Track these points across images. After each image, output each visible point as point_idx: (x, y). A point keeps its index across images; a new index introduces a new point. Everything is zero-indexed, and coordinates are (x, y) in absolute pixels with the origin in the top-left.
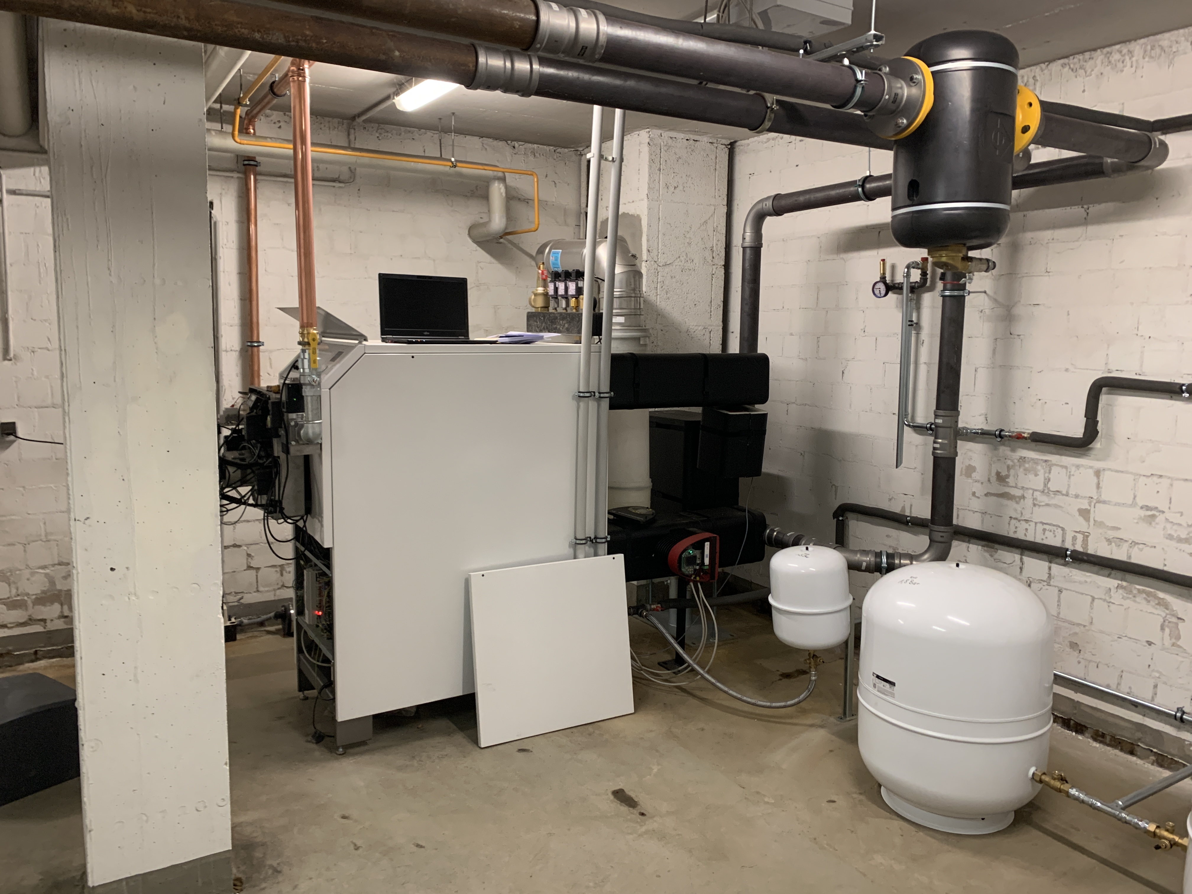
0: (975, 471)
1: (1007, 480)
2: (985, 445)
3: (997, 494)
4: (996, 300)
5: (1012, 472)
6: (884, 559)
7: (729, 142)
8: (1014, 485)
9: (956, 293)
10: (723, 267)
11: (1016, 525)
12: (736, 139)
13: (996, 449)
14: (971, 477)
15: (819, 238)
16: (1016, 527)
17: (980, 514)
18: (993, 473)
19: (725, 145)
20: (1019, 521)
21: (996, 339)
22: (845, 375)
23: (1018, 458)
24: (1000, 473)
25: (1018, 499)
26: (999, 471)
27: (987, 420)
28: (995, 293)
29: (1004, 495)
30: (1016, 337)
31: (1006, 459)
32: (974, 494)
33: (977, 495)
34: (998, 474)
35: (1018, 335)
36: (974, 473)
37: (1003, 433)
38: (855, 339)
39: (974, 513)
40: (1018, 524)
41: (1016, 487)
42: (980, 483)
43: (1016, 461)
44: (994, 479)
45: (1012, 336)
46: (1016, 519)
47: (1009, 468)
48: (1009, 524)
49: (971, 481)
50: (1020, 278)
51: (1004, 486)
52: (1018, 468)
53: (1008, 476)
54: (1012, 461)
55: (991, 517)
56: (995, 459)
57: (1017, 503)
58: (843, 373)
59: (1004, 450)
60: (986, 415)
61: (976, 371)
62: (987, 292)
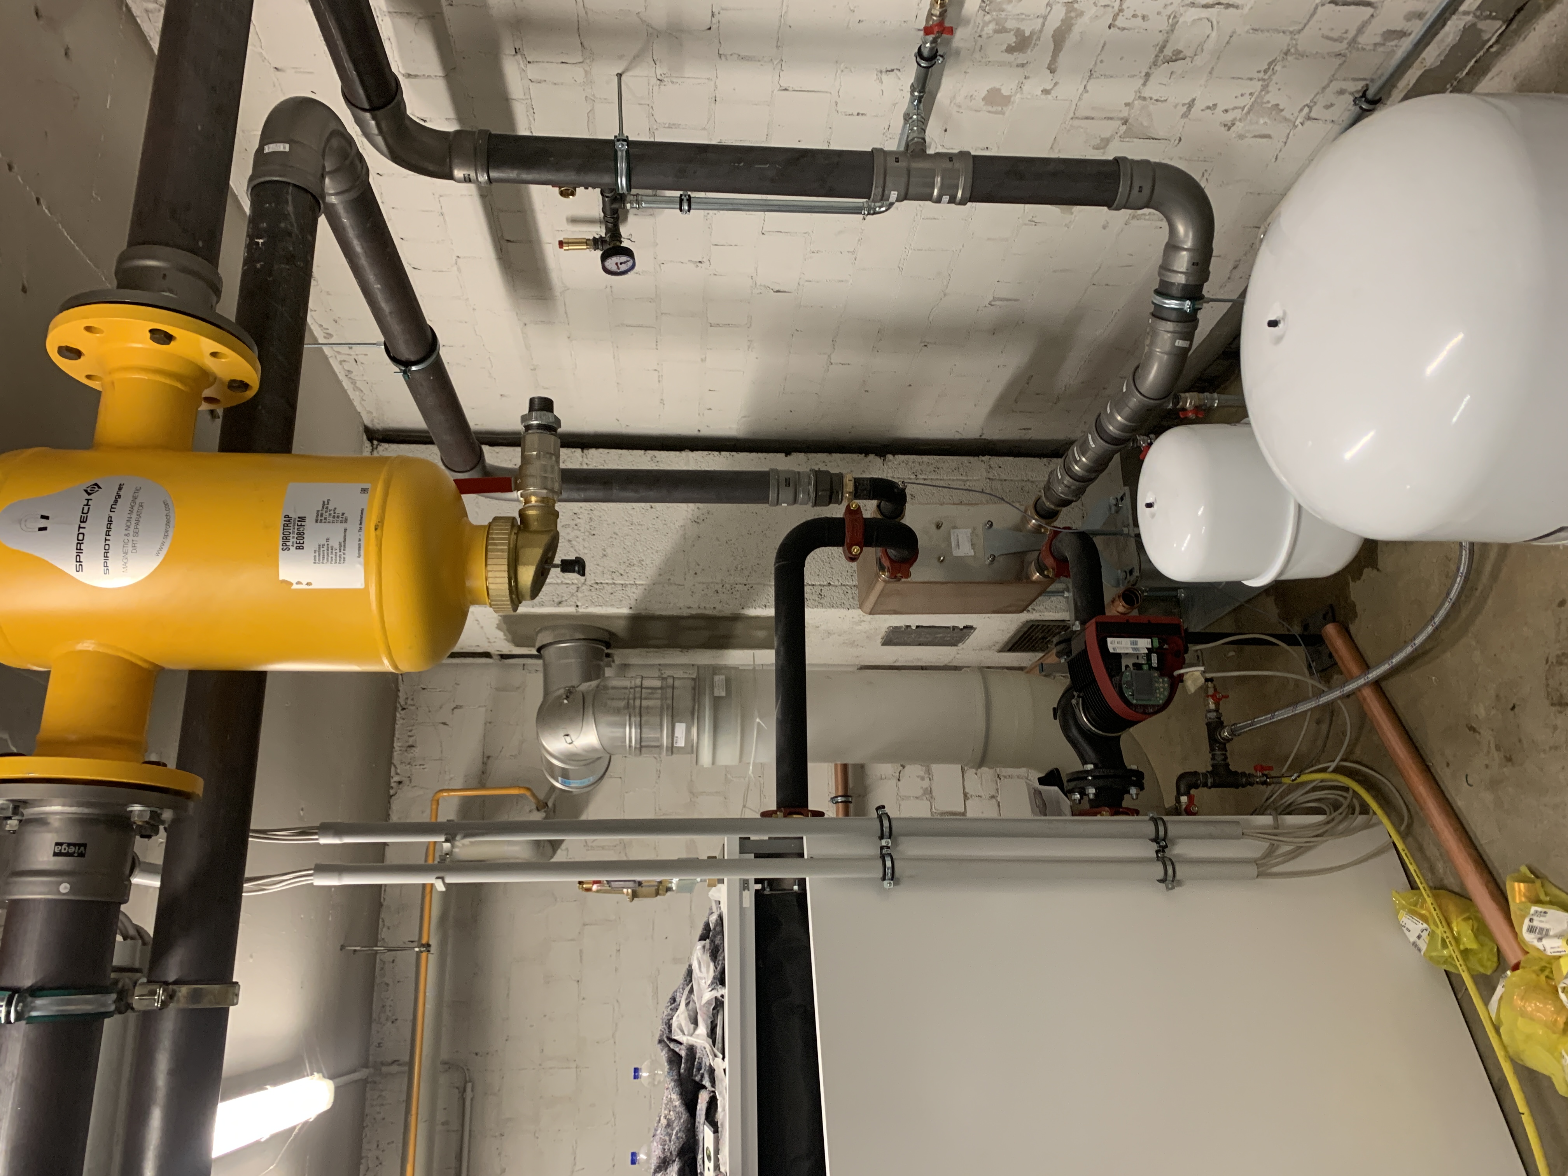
0: (999, 90)
1: (1027, 34)
2: (945, 73)
3: (1053, 52)
4: (637, 58)
5: (1011, 24)
6: (1172, 304)
7: (367, 444)
8: (1040, 20)
9: (622, 166)
10: (586, 451)
11: (1130, 16)
12: (361, 429)
13: (957, 53)
14: (1009, 97)
15: (525, 325)
16: (1134, 16)
17: (1092, 81)
18: (1010, 57)
19: (373, 450)
20: (1121, 10)
21: (720, 55)
22: (782, 289)
23: (981, 13)
24: (1009, 45)
25: (1073, 14)
26: (1004, 47)
27: (892, 70)
28: (621, 57)
29: (1059, 39)
30: (715, 20)
31: (980, 36)
32: (1046, 92)
33: (1048, 87)
34: (1010, 50)
35: (713, 15)
36: (1003, 91)
37: (926, 53)
38: (715, 275)
39: (1087, 92)
40: (1128, 13)
41: (1045, 18)
42: (1024, 81)
43: (988, 18)
44: (1020, 58)
45: (714, 27)
46: (1115, 18)
47: (1001, 30)
48: (1124, 29)
49: (1018, 96)
50: (586, 13)
51: (1039, 39)
52: (1003, 14)
53: (1019, 33)
54: (986, 24)
55: (1102, 62)
56: (977, 56)
57: (1081, 14)
58: (778, 291)
59: (961, 38)
60: (881, 72)
61: (786, 90)
62: (620, 72)
